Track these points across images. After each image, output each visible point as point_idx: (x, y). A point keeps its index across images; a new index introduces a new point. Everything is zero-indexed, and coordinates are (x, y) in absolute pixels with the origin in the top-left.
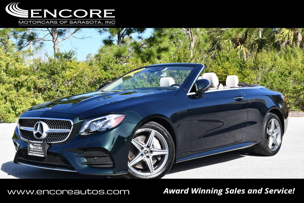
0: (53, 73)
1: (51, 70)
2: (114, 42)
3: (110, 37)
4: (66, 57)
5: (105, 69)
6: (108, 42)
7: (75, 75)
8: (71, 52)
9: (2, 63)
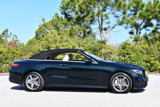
0: (95, 51)
1: (94, 49)
2: (134, 33)
3: (132, 30)
4: (102, 42)
5: (124, 49)
6: (131, 33)
7: (106, 52)
8: (105, 40)
9: (70, 46)
